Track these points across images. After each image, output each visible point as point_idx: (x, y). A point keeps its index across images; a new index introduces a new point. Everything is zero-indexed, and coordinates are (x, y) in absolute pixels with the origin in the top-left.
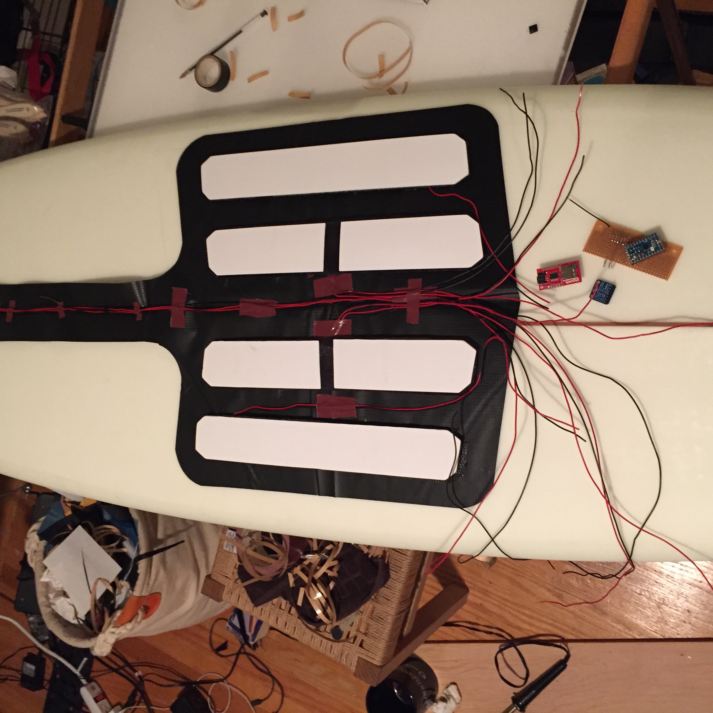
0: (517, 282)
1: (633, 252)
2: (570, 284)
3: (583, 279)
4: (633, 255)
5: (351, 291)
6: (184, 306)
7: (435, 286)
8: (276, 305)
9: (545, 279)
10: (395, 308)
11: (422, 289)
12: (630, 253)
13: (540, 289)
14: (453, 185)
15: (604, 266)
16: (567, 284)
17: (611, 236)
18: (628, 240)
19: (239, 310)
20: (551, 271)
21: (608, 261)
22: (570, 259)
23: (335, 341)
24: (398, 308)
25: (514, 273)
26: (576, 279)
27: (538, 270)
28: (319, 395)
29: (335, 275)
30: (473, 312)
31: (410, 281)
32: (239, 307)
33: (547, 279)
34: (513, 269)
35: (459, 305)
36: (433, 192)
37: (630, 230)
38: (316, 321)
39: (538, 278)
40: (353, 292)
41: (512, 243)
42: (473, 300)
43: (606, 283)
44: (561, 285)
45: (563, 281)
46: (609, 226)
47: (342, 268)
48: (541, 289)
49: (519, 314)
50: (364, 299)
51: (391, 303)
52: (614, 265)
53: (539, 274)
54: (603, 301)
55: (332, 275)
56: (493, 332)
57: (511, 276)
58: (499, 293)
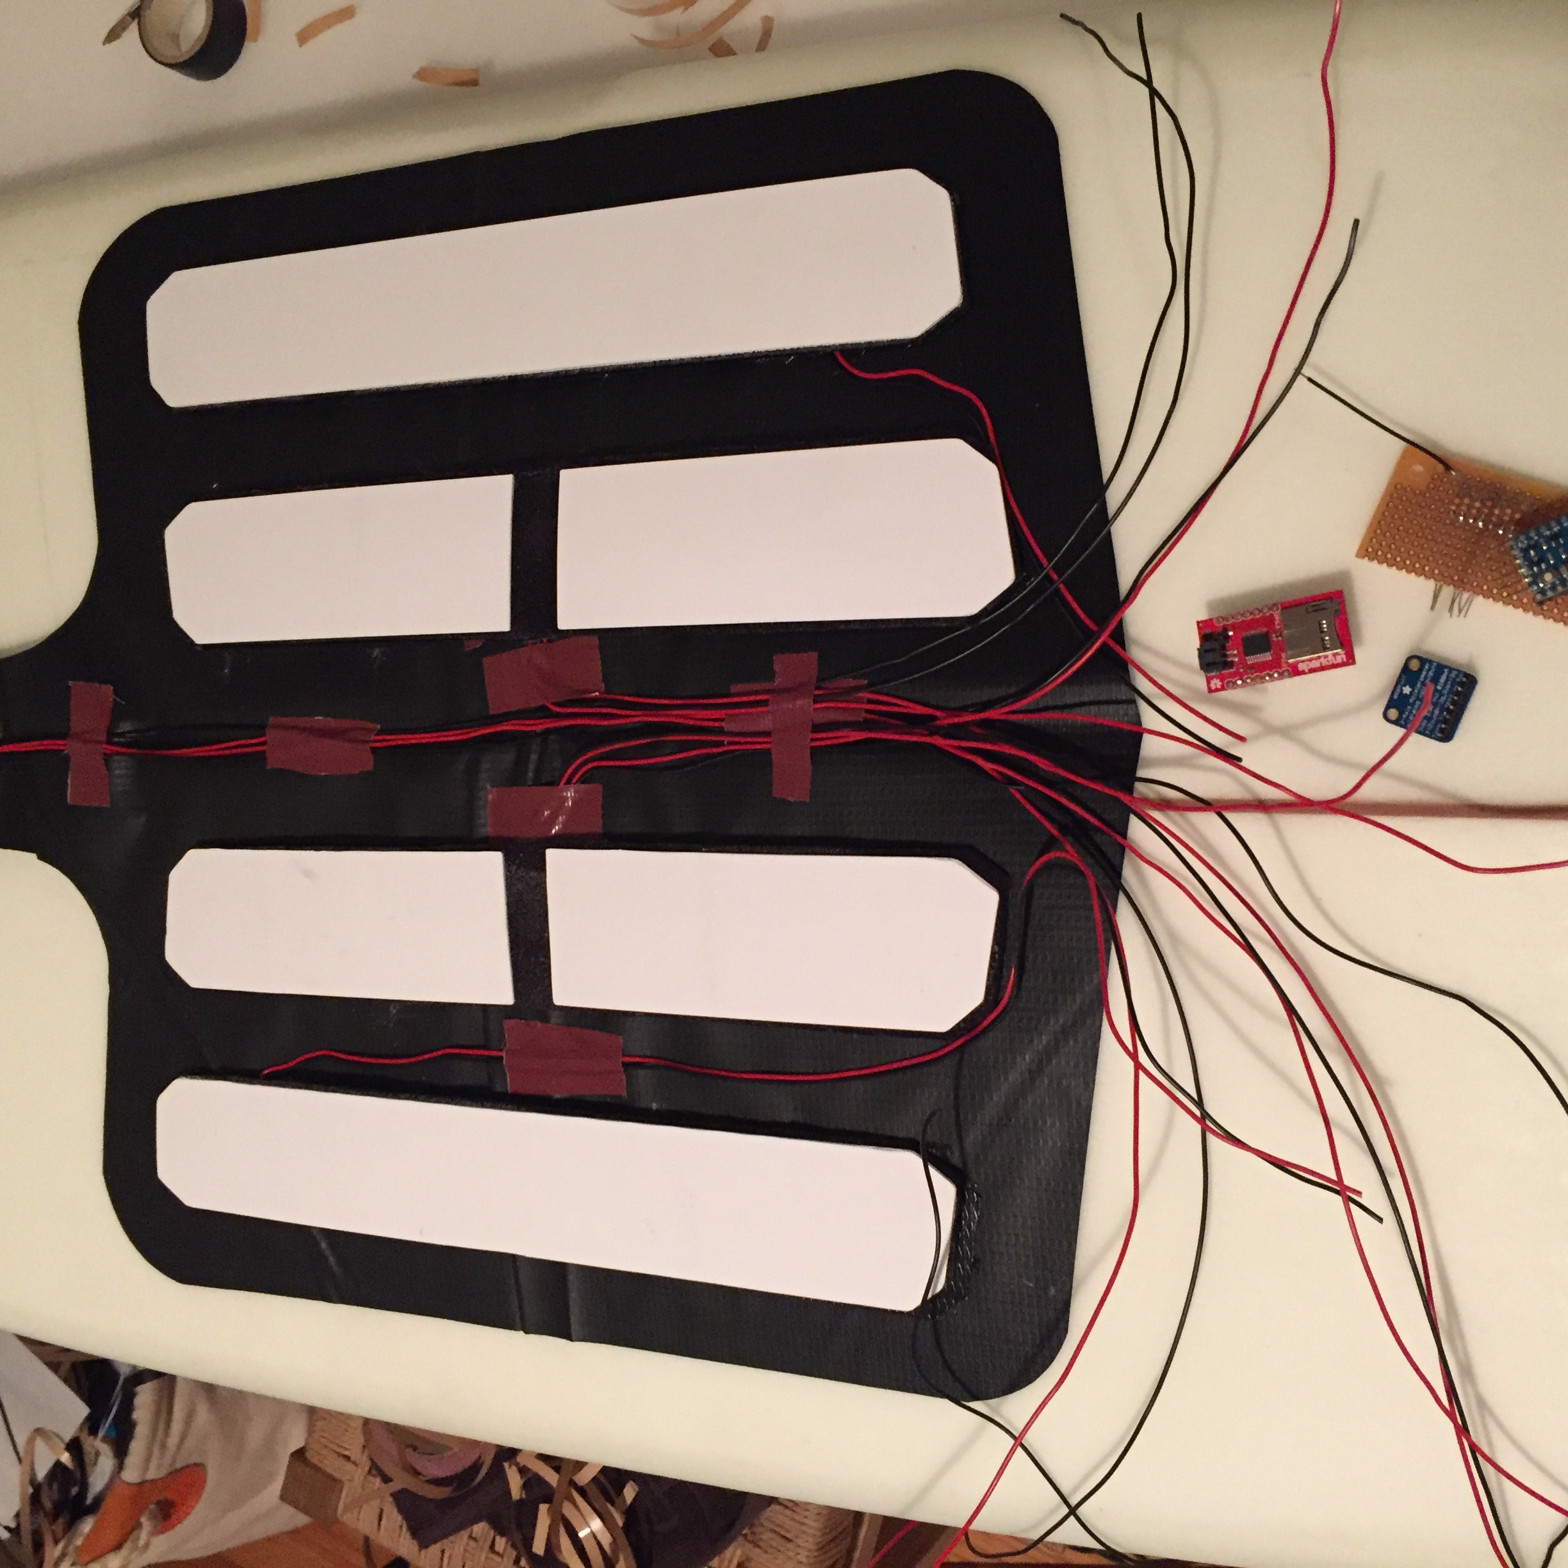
0: (1130, 667)
1: (1542, 559)
2: (1312, 671)
3: (1358, 653)
4: (1542, 573)
5: (597, 694)
6: (103, 738)
7: (862, 677)
8: (373, 738)
9: (1226, 656)
10: (736, 747)
11: (817, 688)
12: (1531, 564)
13: (1210, 691)
14: (913, 342)
15: (1433, 608)
16: (1303, 673)
17: (1457, 501)
18: (1517, 516)
19: (264, 752)
20: (1248, 625)
21: (1448, 591)
22: (1311, 582)
23: (552, 854)
24: (743, 747)
25: (1119, 635)
26: (1335, 655)
27: (1201, 625)
28: (508, 1024)
29: (549, 641)
30: (988, 766)
31: (780, 662)
32: (264, 743)
33: (1235, 655)
34: (1117, 619)
35: (939, 741)
36: (847, 366)
37: (1526, 479)
38: (495, 789)
39: (1202, 653)
40: (604, 696)
41: (1109, 534)
42: (987, 724)
43: (1440, 668)
44: (1281, 676)
45: (1291, 661)
46: (1448, 467)
47: (565, 622)
48: (1213, 687)
49: (1141, 773)
50: (638, 718)
51: (721, 731)
52: (1469, 602)
53: (1205, 638)
54: (1432, 731)
55: (539, 640)
56: (1055, 832)
57: (1112, 643)
58: (1069, 700)
